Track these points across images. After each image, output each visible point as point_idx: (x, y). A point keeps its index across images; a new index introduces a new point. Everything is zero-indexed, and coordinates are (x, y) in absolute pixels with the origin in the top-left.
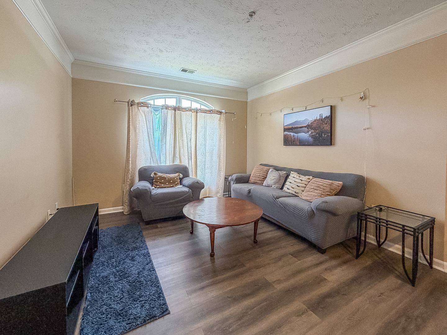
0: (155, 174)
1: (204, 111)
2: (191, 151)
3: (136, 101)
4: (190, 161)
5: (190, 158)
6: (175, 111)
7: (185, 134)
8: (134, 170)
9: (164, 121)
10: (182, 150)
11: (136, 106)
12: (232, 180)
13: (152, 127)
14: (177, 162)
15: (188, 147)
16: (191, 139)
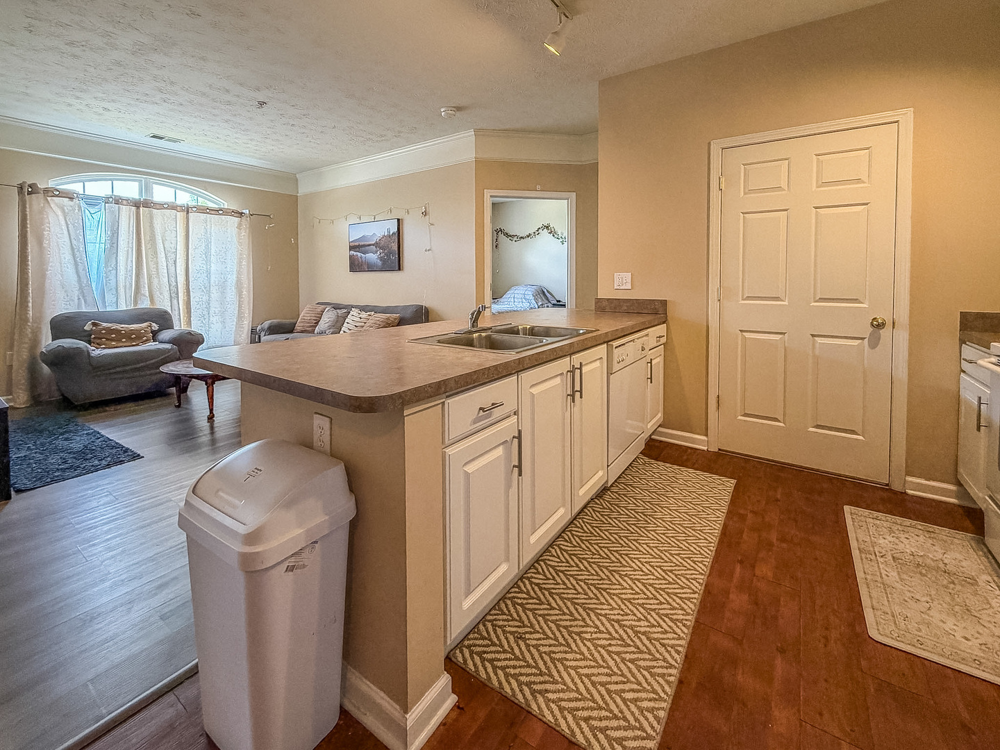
0: (94, 324)
1: (203, 210)
2: (177, 283)
3: (41, 186)
4: (175, 302)
5: (173, 295)
6: (138, 207)
7: (163, 250)
8: (38, 319)
9: (113, 226)
10: (155, 281)
11: (41, 196)
12: (262, 330)
13: (81, 238)
14: (145, 304)
15: (170, 275)
16: (175, 261)
